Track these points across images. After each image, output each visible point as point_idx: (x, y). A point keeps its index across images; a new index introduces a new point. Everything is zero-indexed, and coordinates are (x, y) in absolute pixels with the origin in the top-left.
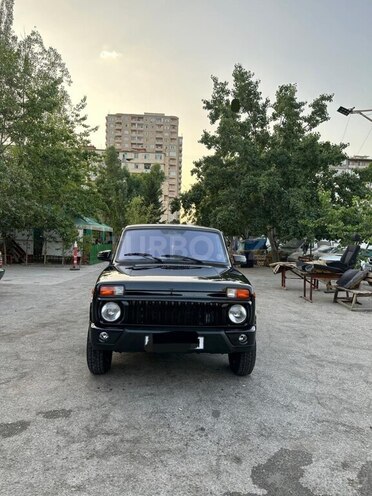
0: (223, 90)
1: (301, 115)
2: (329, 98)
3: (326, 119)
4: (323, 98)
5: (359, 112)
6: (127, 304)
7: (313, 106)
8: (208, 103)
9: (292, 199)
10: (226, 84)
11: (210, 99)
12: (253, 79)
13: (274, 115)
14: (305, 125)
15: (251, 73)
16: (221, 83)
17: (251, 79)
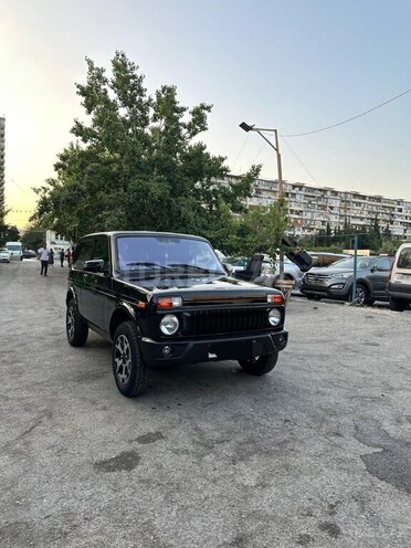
0: (99, 77)
1: (180, 121)
2: (208, 109)
3: (204, 129)
4: (203, 107)
5: (257, 130)
6: (188, 315)
7: (193, 113)
8: (82, 88)
9: (183, 208)
10: (103, 71)
11: (85, 84)
12: (137, 73)
13: (155, 116)
14: (184, 131)
15: (136, 65)
16: (97, 68)
17: (135, 72)
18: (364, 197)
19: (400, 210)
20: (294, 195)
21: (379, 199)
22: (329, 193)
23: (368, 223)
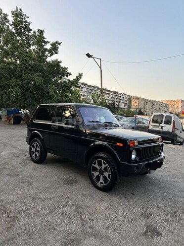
0: (5, 18)
3: (56, 53)
4: (57, 42)
5: (93, 58)
7: (52, 45)
10: (7, 15)
12: (28, 20)
14: (47, 53)
15: (27, 16)
16: (4, 14)
17: (26, 20)
18: (110, 91)
19: (123, 98)
20: (82, 88)
21: (115, 92)
22: (96, 88)
23: (111, 102)
